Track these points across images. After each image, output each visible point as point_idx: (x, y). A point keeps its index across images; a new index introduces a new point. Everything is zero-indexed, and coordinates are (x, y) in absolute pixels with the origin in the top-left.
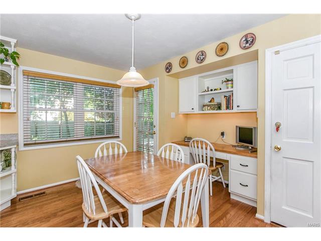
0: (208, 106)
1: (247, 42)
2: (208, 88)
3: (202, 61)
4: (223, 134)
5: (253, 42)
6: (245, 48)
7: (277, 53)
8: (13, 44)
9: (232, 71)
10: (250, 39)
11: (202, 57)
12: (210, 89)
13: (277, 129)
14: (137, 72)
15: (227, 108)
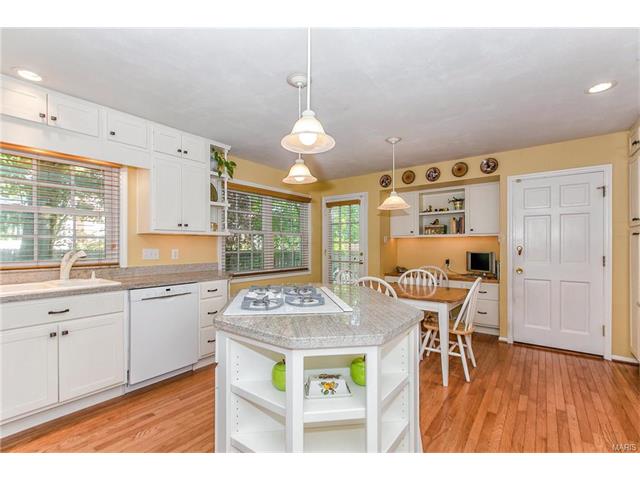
0: (432, 228)
1: (489, 167)
2: (430, 207)
3: (434, 179)
4: (447, 262)
5: (495, 167)
6: (486, 172)
7: (518, 181)
8: (226, 152)
9: (463, 190)
10: (492, 164)
11: (434, 175)
12: (433, 209)
13: (520, 253)
15: (458, 231)
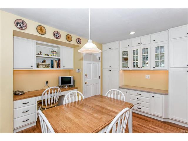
2: (41, 52)
3: (57, 38)
14: (93, 43)
